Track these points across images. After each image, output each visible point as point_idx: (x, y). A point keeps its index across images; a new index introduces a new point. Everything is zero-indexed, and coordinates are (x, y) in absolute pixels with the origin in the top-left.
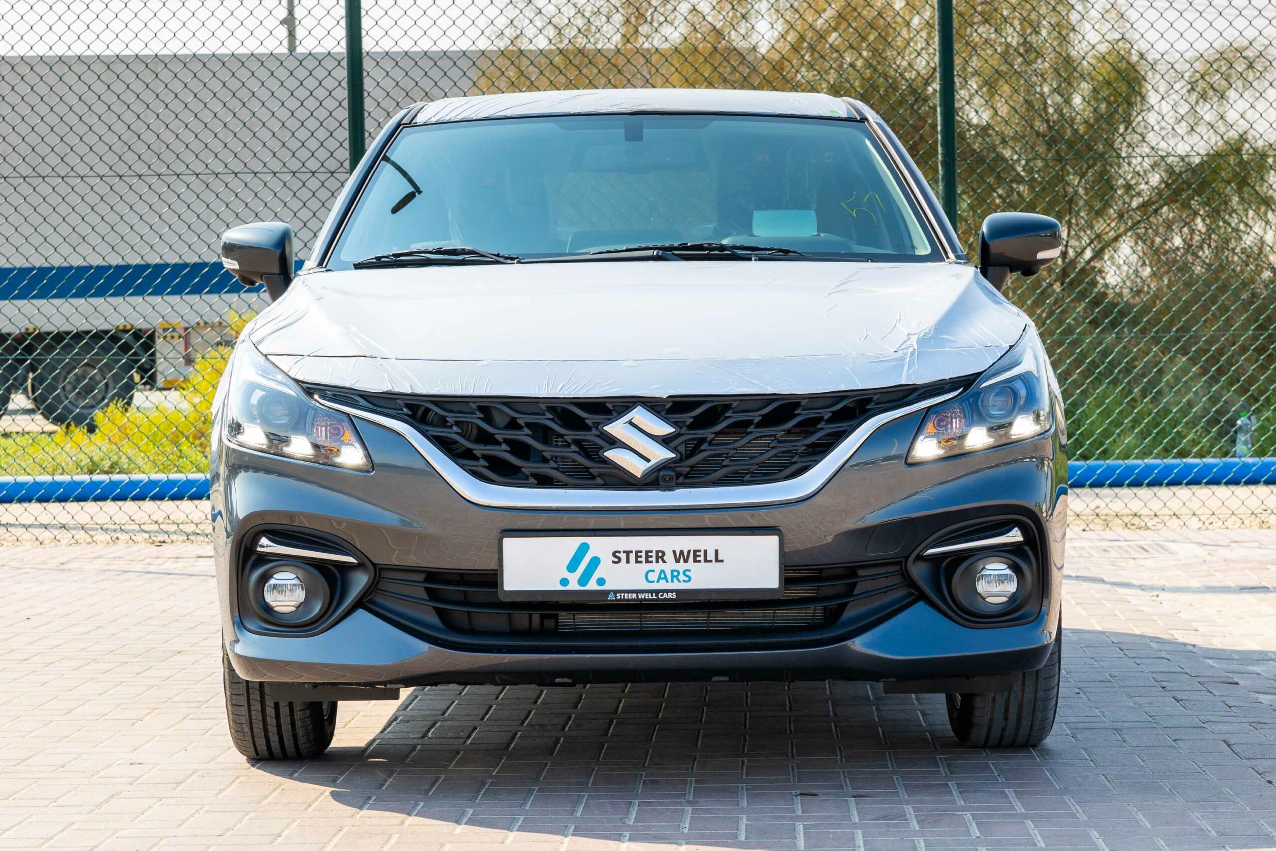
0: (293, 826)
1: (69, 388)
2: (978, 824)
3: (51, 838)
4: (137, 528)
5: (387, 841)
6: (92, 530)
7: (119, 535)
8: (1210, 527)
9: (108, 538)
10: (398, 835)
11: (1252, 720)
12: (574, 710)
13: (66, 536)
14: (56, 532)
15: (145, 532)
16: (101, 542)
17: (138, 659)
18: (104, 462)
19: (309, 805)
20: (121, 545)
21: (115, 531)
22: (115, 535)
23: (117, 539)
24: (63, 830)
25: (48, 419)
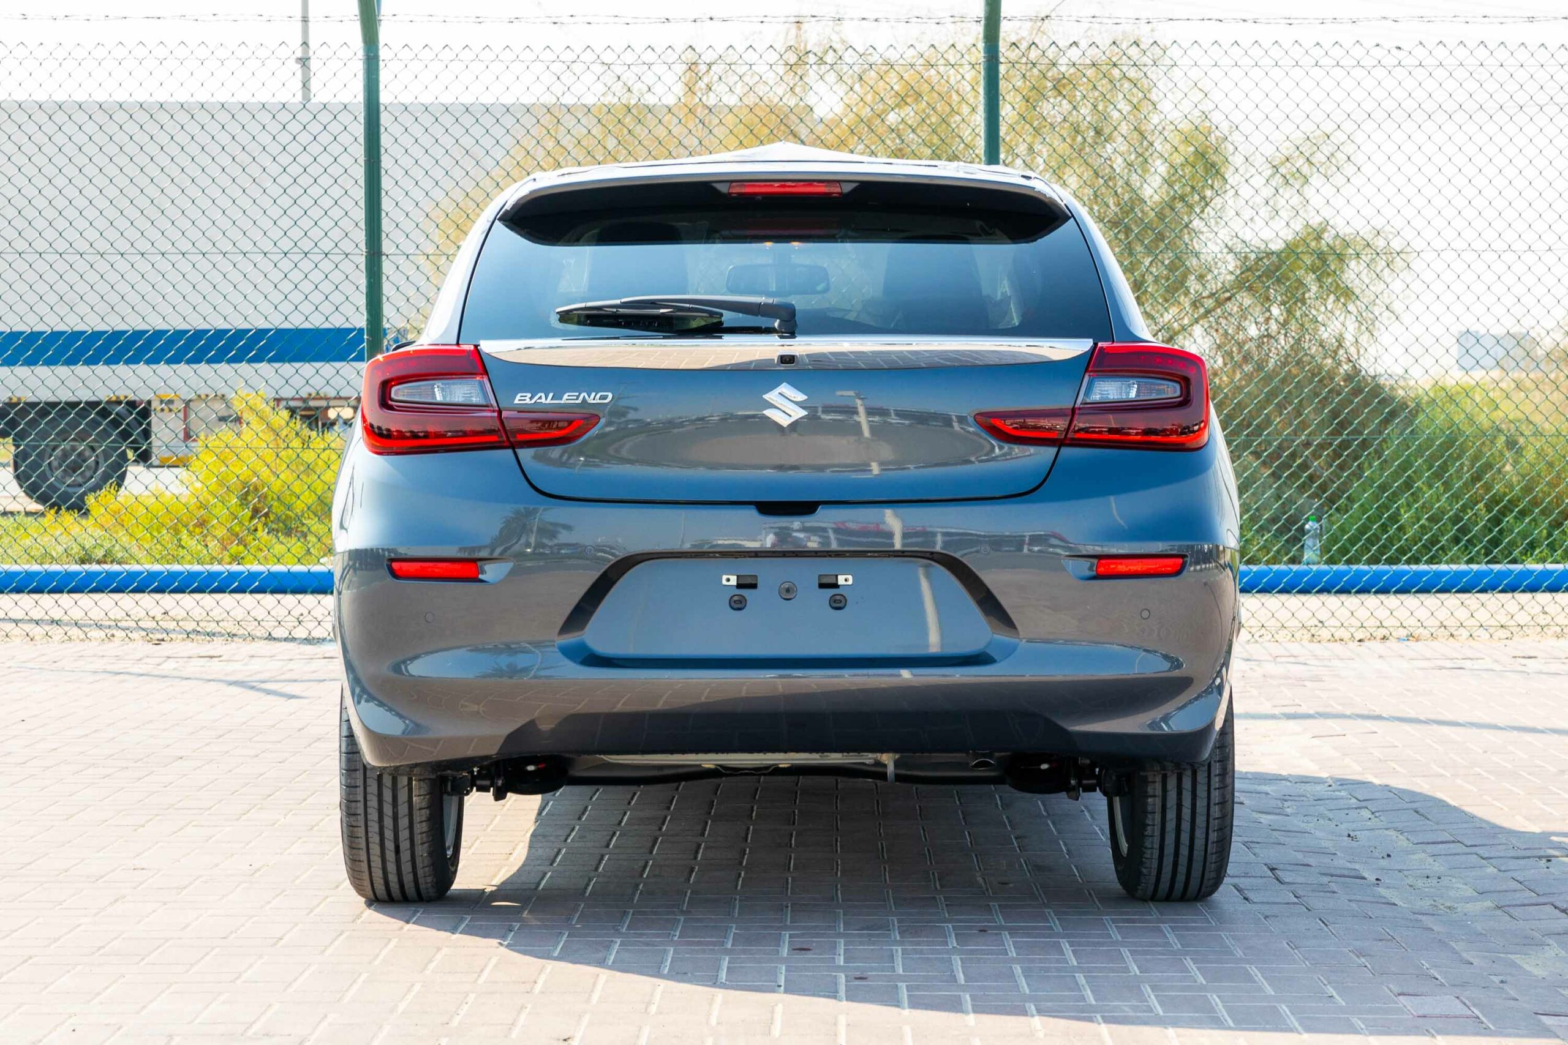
0: (295, 930)
1: (55, 464)
2: (957, 935)
3: (59, 939)
4: (134, 624)
5: (386, 945)
6: (85, 626)
7: (114, 632)
8: (1260, 640)
9: (102, 634)
10: (396, 940)
11: (1246, 839)
12: (578, 822)
13: (58, 632)
14: (47, 628)
15: (143, 629)
16: (96, 639)
17: (138, 764)
18: (96, 551)
19: (311, 911)
20: (117, 641)
21: (110, 627)
22: (110, 632)
23: (113, 636)
24: (70, 932)
25: (32, 498)
